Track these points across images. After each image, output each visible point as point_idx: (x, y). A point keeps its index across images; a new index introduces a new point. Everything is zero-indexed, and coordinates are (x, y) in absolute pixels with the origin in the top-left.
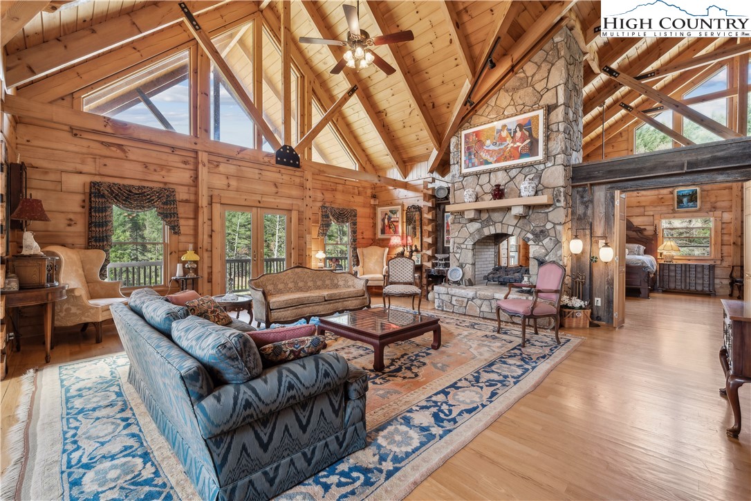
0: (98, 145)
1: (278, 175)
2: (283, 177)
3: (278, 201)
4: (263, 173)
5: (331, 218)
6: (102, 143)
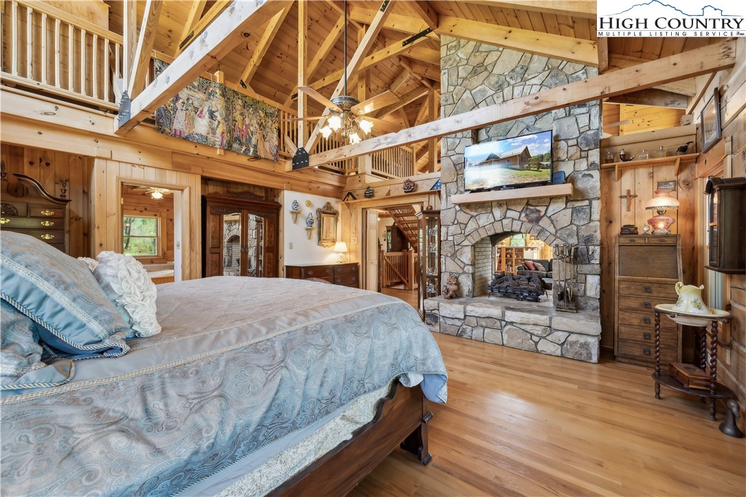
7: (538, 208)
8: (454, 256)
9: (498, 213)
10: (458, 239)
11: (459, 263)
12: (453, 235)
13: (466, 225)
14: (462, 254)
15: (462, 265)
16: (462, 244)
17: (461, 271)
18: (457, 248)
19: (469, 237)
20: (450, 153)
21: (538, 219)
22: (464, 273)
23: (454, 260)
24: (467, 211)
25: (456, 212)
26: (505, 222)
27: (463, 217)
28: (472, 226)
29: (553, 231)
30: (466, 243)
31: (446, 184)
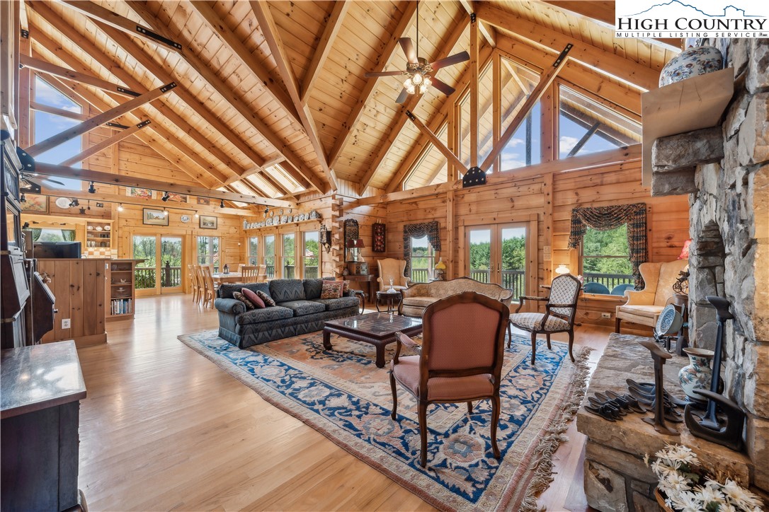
0: (407, 205)
1: (514, 189)
2: (520, 189)
3: (514, 214)
4: (498, 191)
5: (584, 222)
6: (409, 203)
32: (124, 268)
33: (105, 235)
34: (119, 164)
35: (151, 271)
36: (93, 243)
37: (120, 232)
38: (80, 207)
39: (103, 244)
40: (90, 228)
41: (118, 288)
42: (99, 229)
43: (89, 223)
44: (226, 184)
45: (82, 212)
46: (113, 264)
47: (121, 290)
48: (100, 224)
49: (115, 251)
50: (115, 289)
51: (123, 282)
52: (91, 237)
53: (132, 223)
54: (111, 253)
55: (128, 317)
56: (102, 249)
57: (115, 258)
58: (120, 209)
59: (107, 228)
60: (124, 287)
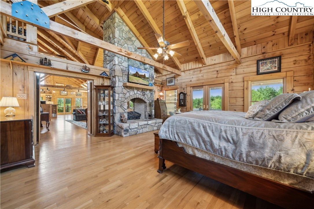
7: (145, 92)
8: (121, 106)
9: (136, 91)
10: (123, 100)
11: (123, 109)
12: (121, 98)
13: (126, 94)
14: (124, 105)
15: (124, 109)
16: (124, 101)
17: (124, 112)
18: (122, 103)
19: (127, 99)
20: (120, 64)
21: (145, 95)
22: (125, 112)
23: (121, 108)
24: (127, 89)
25: (122, 89)
26: (137, 94)
27: (125, 91)
28: (128, 95)
29: (147, 98)
30: (126, 101)
31: (118, 76)
32: (55, 106)
33: (50, 98)
34: (54, 79)
35: (63, 108)
36: (47, 100)
37: (54, 97)
38: (44, 91)
39: (50, 101)
40: (46, 96)
41: (53, 111)
42: (49, 97)
43: (46, 95)
44: (83, 84)
45: (44, 92)
46: (52, 105)
47: (54, 111)
48: (49, 95)
49: (53, 102)
50: (52, 111)
51: (54, 110)
52: (47, 99)
53: (57, 95)
54: (52, 103)
55: (56, 118)
56: (50, 102)
57: (53, 104)
58: (54, 92)
59: (50, 96)
60: (55, 111)
